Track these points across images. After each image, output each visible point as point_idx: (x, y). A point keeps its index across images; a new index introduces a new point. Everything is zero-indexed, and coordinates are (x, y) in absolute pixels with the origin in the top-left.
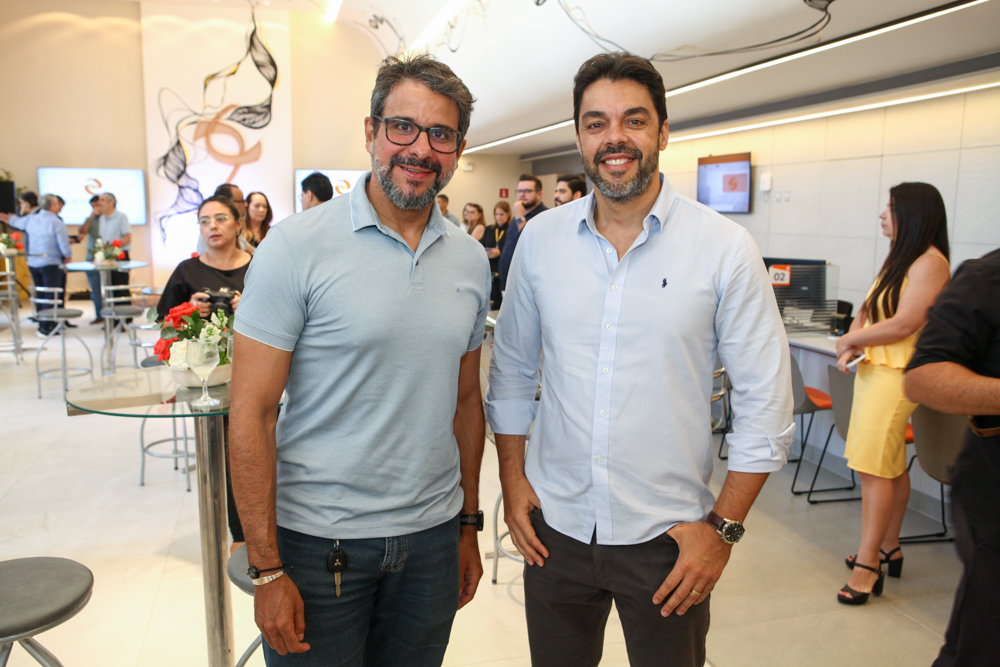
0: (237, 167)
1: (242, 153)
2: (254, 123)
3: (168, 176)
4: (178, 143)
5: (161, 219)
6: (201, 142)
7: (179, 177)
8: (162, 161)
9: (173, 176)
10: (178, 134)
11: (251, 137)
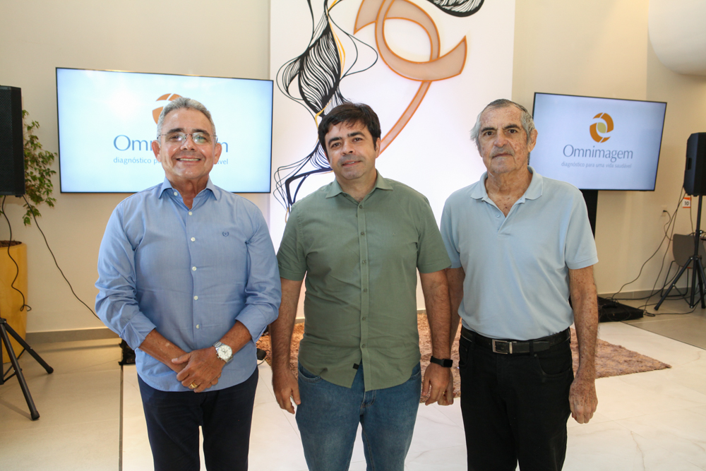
0: (426, 83)
1: (435, 58)
2: (456, 4)
3: (305, 98)
4: (327, 31)
5: (288, 182)
6: (367, 34)
7: (325, 100)
8: (297, 65)
9: (314, 97)
10: (327, 16)
11: (451, 29)
